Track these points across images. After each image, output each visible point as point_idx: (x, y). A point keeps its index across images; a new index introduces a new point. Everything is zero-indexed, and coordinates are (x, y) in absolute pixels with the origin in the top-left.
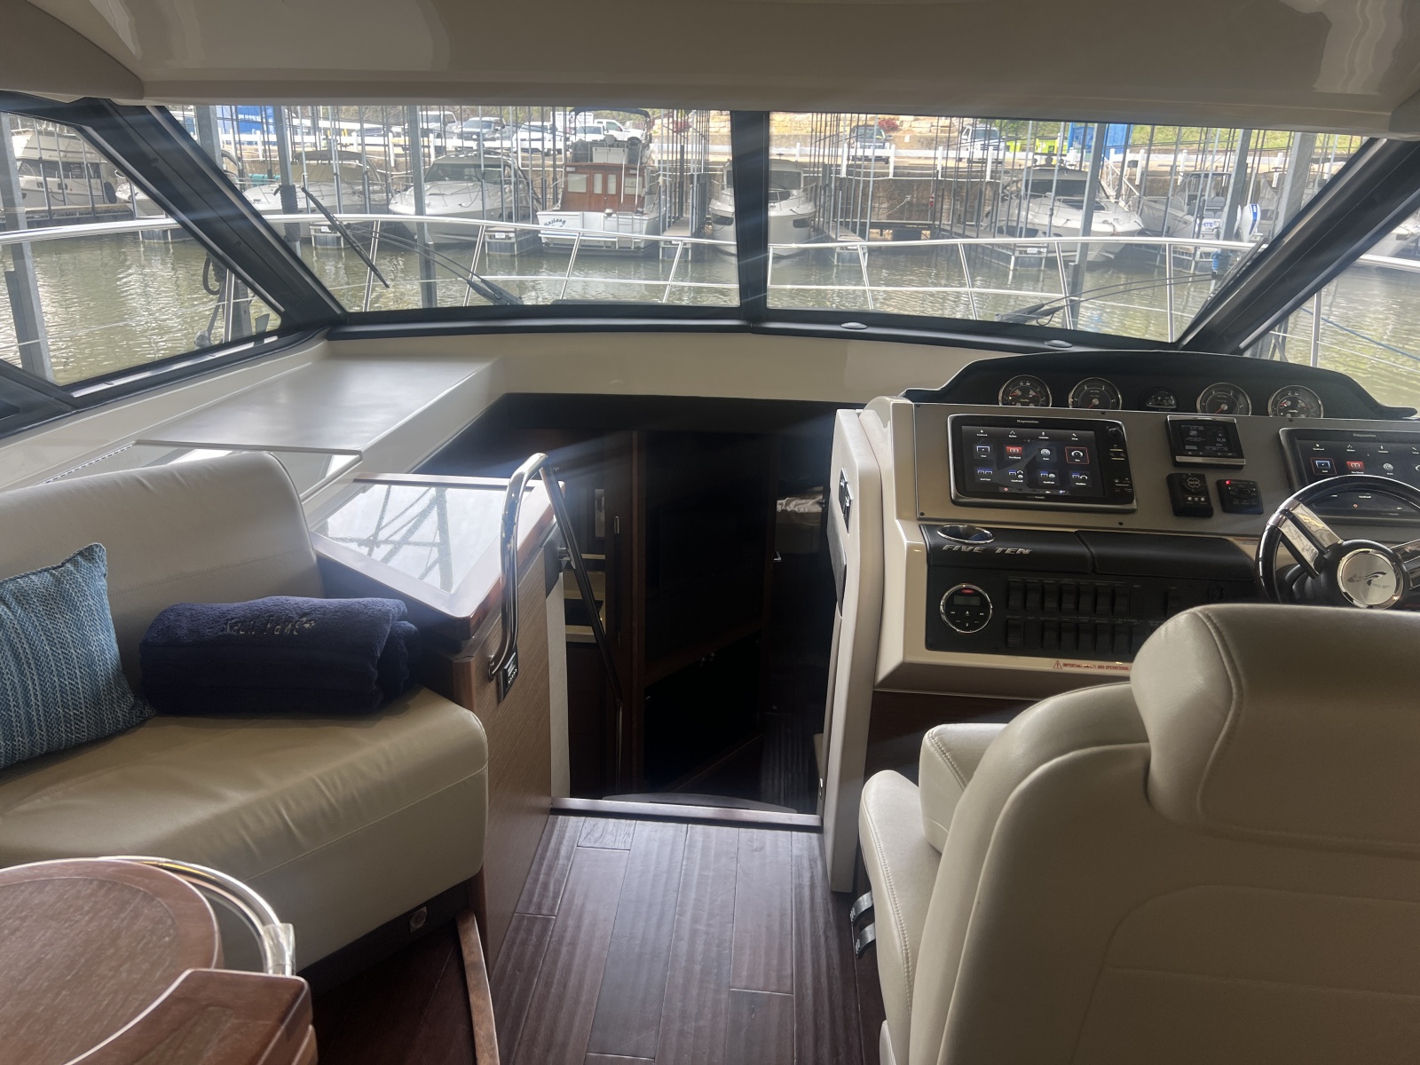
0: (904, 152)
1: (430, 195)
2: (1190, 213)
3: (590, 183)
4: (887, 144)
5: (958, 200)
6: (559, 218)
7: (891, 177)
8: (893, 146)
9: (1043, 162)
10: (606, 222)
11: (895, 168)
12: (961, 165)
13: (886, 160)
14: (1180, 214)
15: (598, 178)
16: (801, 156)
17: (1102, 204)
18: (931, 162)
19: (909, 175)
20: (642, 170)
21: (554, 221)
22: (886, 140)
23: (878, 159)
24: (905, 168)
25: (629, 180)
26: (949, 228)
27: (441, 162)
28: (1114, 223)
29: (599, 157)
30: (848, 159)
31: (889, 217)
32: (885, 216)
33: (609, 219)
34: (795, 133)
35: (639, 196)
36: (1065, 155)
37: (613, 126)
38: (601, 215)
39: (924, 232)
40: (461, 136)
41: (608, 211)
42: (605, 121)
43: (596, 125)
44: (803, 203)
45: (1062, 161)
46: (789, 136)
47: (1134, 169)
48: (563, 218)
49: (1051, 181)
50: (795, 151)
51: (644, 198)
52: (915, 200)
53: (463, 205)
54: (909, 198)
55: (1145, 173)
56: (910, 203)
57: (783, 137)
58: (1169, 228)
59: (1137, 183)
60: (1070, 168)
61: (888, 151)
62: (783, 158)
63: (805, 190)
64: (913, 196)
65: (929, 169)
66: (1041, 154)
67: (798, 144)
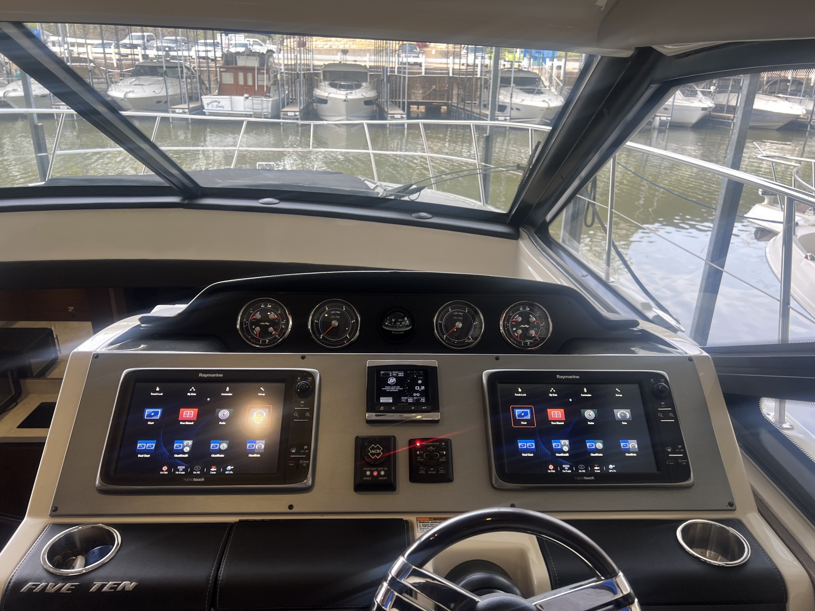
0: (430, 60)
1: (134, 85)
3: (236, 79)
4: (420, 55)
5: (461, 88)
6: (216, 100)
7: (423, 74)
8: (424, 56)
9: (509, 66)
10: (245, 102)
11: (426, 69)
12: (462, 67)
13: (420, 65)
15: (241, 75)
16: (370, 61)
17: (542, 91)
18: (445, 66)
19: (434, 73)
20: (268, 70)
21: (212, 102)
22: (420, 53)
23: (416, 64)
24: (431, 69)
25: (260, 76)
26: (456, 105)
27: (142, 65)
28: (549, 102)
29: (241, 62)
30: (398, 64)
31: (423, 98)
32: (420, 98)
33: (247, 100)
34: (368, 48)
35: (267, 86)
36: (521, 62)
37: (256, 43)
38: (242, 98)
39: (443, 107)
40: (158, 49)
41: (246, 95)
42: (252, 40)
43: (246, 42)
44: (370, 91)
45: (519, 66)
46: (365, 50)
47: (560, 71)
48: (219, 100)
49: (510, 78)
50: (367, 58)
51: (270, 88)
52: (438, 88)
53: (156, 91)
54: (434, 87)
55: (565, 73)
56: (435, 90)
57: (361, 50)
59: (561, 78)
60: (523, 69)
61: (421, 59)
62: (357, 63)
63: (370, 83)
64: (436, 85)
65: (444, 70)
66: (508, 61)
67: (368, 55)
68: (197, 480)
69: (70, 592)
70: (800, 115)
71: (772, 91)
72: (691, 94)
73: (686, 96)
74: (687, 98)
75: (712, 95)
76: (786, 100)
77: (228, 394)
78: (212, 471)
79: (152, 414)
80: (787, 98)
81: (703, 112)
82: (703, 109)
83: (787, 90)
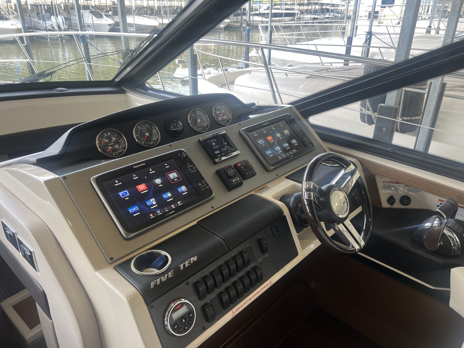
2: (40, 19)
14: (36, 20)
28: (16, 25)
58: (34, 25)
68: (171, 213)
69: (173, 275)
70: (156, 26)
71: (140, 13)
72: (100, 17)
73: (97, 18)
74: (98, 19)
75: (111, 17)
76: (149, 18)
77: (153, 172)
78: (173, 207)
79: (124, 194)
80: (149, 17)
81: (109, 26)
82: (109, 25)
83: (148, 13)
